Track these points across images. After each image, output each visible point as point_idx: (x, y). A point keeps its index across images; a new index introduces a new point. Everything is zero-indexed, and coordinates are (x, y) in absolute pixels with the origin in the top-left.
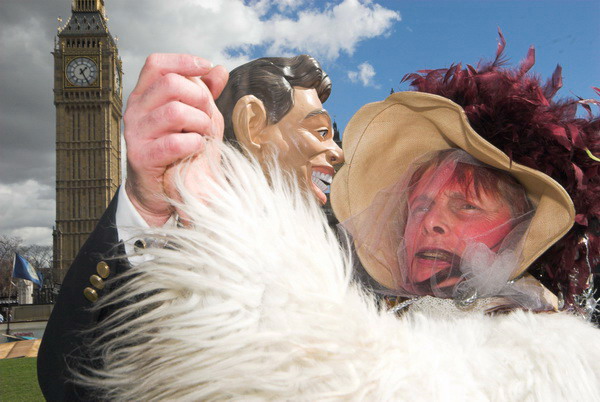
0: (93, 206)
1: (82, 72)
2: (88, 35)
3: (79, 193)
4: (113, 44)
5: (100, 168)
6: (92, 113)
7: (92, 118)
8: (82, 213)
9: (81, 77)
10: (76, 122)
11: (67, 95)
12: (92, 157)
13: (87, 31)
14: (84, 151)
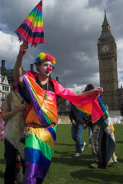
0: (110, 87)
1: (105, 49)
2: (106, 38)
3: (106, 83)
4: (114, 39)
5: (112, 76)
6: (109, 60)
7: (109, 62)
8: (107, 89)
9: (105, 50)
10: (104, 63)
11: (101, 56)
12: (109, 73)
13: (106, 37)
14: (107, 71)
